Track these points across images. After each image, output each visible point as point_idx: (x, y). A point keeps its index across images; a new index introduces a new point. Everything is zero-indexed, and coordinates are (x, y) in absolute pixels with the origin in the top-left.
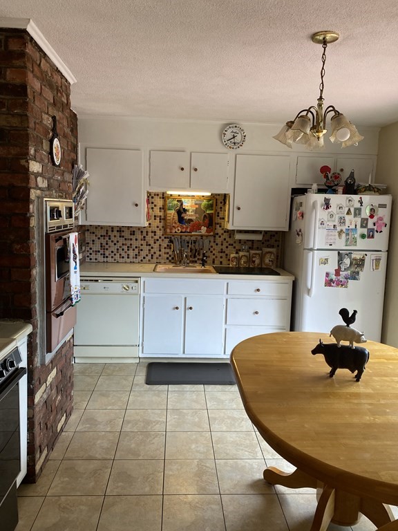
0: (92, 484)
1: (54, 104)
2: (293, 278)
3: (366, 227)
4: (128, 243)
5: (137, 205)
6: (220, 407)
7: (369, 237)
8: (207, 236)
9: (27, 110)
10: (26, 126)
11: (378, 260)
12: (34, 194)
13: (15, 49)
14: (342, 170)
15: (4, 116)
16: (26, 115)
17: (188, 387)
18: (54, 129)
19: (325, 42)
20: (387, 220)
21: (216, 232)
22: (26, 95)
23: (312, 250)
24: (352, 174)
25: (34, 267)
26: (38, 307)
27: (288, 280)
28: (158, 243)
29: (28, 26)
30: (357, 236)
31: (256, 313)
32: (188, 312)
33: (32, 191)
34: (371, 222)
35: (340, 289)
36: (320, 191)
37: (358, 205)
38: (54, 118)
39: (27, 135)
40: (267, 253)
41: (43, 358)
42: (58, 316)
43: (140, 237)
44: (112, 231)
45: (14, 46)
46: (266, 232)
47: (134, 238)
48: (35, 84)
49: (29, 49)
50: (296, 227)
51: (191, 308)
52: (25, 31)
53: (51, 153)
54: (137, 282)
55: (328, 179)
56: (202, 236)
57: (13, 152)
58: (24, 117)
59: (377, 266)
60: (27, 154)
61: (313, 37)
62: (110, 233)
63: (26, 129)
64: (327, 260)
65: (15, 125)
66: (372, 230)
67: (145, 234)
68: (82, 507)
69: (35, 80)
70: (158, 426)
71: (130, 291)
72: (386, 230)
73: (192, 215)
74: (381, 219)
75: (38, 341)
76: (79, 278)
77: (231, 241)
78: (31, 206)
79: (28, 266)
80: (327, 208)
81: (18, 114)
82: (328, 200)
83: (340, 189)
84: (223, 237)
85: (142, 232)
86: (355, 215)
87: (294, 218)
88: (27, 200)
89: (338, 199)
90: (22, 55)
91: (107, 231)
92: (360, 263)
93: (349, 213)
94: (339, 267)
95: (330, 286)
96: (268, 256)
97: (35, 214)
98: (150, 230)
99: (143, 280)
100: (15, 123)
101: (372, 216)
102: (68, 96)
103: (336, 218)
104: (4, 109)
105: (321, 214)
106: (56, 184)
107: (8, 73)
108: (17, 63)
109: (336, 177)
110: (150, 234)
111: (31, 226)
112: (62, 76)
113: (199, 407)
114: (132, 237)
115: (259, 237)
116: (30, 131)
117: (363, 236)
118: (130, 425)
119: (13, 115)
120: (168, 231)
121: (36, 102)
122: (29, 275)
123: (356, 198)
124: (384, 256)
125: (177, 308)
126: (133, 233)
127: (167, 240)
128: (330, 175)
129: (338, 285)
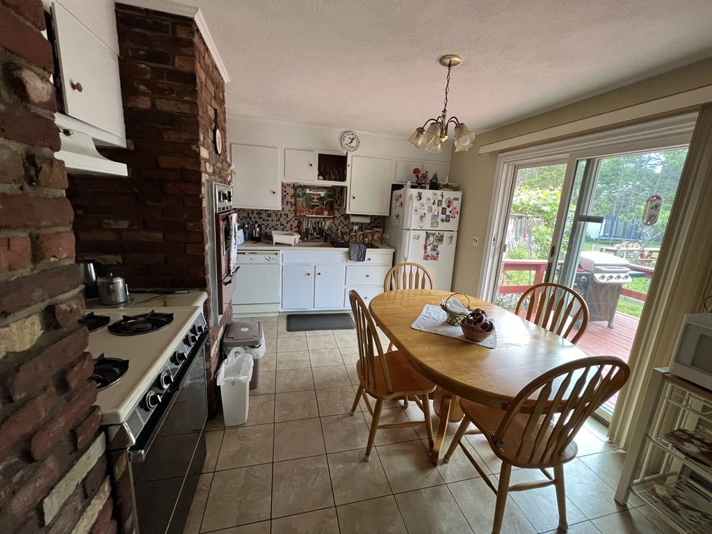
0: (262, 415)
1: (215, 98)
2: (393, 250)
3: (445, 214)
4: (266, 223)
5: (274, 193)
6: (347, 346)
7: (446, 221)
8: (328, 218)
9: (196, 98)
10: (196, 113)
11: (451, 238)
12: (205, 177)
13: (183, 36)
14: (427, 172)
15: (174, 102)
16: (196, 103)
17: (320, 332)
18: (215, 121)
19: (450, 66)
20: (458, 209)
21: (335, 215)
22: (195, 84)
23: (408, 230)
24: (436, 175)
25: (207, 242)
26: (210, 278)
27: (390, 251)
28: (290, 223)
29: (196, 15)
30: (439, 220)
31: (368, 276)
32: (317, 276)
33: (203, 174)
34: (448, 210)
35: (433, 261)
36: (413, 187)
37: (440, 198)
38: (215, 110)
39: (198, 122)
40: (376, 232)
41: (216, 319)
42: (226, 284)
43: (276, 219)
44: (253, 213)
45: (182, 33)
46: (372, 216)
47: (270, 219)
48: (201, 75)
49: (196, 39)
50: (394, 213)
51: (319, 274)
52: (192, 20)
53: (214, 142)
54: (277, 254)
55: (418, 178)
56: (324, 218)
57: (184, 137)
58: (194, 105)
59: (451, 242)
60: (198, 139)
61: (441, 60)
62: (250, 215)
63: (196, 116)
64: (419, 236)
65: (185, 112)
66: (448, 216)
67: (279, 216)
68: (257, 435)
69: (201, 70)
70: (304, 363)
71: (272, 261)
72: (457, 216)
73: (317, 202)
74: (455, 208)
75: (211, 306)
76: (236, 251)
77: (346, 223)
78: (203, 189)
79: (202, 243)
80: (420, 199)
81: (188, 102)
82: (421, 193)
83: (428, 186)
84: (340, 220)
85: (277, 214)
86: (438, 205)
87: (393, 206)
88: (199, 183)
89: (427, 193)
90: (191, 44)
91: (248, 213)
92: (440, 239)
93: (434, 203)
94: (426, 243)
95: (427, 259)
96: (376, 234)
97: (206, 196)
98: (283, 213)
99: (281, 252)
100: (185, 110)
101: (449, 206)
102: (223, 92)
103: (426, 207)
104: (174, 95)
105: (416, 203)
106: (218, 170)
107: (176, 60)
108: (187, 51)
109: (424, 177)
110: (284, 217)
111: (203, 206)
112: (220, 75)
113: (331, 346)
114: (268, 218)
115: (367, 221)
116: (199, 119)
117: (443, 221)
118: (282, 365)
119: (183, 102)
120: (298, 214)
121: (203, 92)
122: (204, 250)
123: (439, 192)
124: (455, 234)
125: (309, 274)
126: (269, 215)
127: (297, 221)
128: (420, 175)
129: (432, 259)
